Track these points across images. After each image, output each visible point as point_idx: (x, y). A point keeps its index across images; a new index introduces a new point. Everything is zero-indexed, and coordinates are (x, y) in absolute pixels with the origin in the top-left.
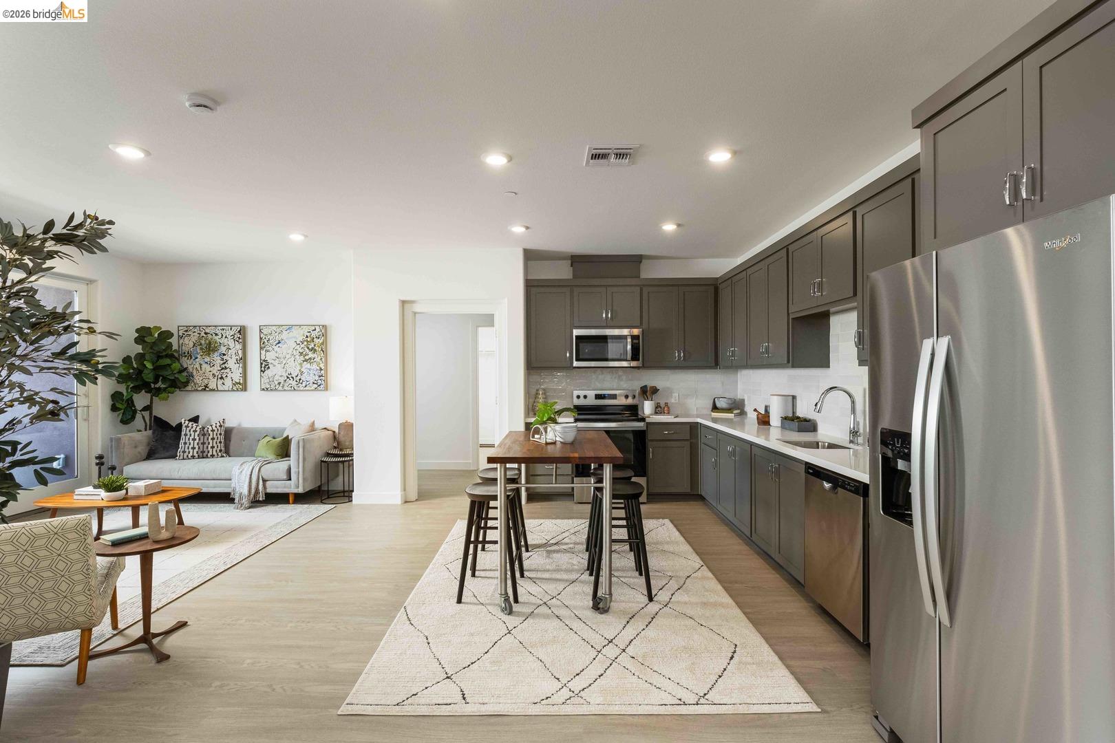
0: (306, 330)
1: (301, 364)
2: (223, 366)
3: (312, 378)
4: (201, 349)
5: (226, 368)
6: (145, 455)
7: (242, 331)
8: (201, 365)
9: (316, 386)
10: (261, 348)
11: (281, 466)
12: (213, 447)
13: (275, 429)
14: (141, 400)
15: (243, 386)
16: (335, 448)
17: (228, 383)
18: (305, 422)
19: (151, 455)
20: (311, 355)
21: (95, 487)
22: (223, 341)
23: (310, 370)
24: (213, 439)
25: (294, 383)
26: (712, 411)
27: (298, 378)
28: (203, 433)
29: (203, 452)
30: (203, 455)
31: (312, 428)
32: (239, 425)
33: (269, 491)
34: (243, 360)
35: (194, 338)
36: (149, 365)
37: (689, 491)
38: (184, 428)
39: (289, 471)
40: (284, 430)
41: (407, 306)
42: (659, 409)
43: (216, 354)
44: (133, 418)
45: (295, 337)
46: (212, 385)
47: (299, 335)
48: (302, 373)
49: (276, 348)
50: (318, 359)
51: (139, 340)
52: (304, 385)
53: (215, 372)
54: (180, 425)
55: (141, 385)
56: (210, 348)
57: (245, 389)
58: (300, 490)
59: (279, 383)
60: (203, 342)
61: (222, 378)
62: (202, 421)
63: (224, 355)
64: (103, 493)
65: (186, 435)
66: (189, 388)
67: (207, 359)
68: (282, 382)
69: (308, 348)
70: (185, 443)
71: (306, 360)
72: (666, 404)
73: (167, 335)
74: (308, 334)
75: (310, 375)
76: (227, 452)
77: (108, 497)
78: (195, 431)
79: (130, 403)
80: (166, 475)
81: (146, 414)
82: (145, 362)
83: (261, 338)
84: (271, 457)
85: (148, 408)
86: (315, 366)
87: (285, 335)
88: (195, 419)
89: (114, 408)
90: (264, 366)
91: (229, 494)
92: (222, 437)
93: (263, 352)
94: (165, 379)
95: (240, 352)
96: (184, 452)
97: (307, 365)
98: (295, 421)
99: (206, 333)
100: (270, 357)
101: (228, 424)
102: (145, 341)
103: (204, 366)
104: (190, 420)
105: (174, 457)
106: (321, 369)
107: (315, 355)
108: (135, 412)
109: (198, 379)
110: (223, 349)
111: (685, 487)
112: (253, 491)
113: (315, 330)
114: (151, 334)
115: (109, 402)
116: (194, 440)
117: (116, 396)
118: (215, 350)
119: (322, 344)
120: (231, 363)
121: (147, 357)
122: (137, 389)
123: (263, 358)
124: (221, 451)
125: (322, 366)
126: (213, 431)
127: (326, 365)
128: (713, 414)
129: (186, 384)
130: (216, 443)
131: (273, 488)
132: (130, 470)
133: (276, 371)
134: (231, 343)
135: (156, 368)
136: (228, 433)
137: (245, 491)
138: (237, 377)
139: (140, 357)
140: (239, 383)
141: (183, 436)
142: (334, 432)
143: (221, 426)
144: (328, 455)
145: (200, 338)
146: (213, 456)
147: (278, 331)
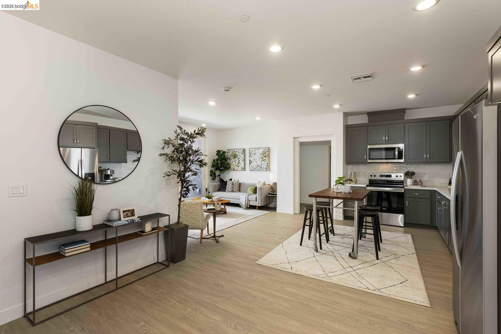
0: (263, 149)
1: (261, 162)
2: (239, 162)
3: (265, 167)
4: (233, 157)
5: (239, 163)
6: (218, 190)
7: (244, 150)
8: (232, 162)
9: (266, 169)
10: (249, 156)
11: (254, 196)
12: (235, 189)
13: (253, 184)
14: (217, 173)
15: (244, 169)
16: (272, 192)
17: (240, 167)
18: (262, 182)
19: (219, 190)
20: (265, 158)
21: (205, 197)
22: (239, 154)
23: (264, 163)
24: (235, 186)
25: (259, 168)
26: (448, 185)
27: (260, 166)
28: (233, 184)
29: (233, 190)
30: (233, 191)
31: (264, 184)
32: (244, 182)
33: (250, 204)
34: (244, 160)
35: (231, 153)
36: (219, 162)
37: (430, 224)
38: (228, 182)
39: (256, 198)
40: (256, 184)
41: (296, 139)
42: (416, 183)
43: (237, 158)
44: (215, 178)
45: (259, 152)
46: (236, 169)
47: (261, 151)
48: (262, 165)
49: (254, 156)
50: (267, 160)
51: (217, 154)
52: (262, 169)
53: (236, 164)
54: (227, 181)
55: (218, 169)
56: (235, 156)
57: (245, 170)
58: (260, 205)
59: (255, 168)
60: (233, 154)
61: (238, 166)
62: (233, 180)
63: (239, 158)
64: (207, 199)
65: (228, 184)
66: (229, 170)
67: (234, 160)
68: (256, 168)
69: (264, 156)
70: (228, 187)
71: (263, 160)
72: (421, 181)
73: (224, 152)
74: (264, 151)
75: (264, 166)
76: (239, 191)
77: (208, 200)
78: (231, 183)
79: (215, 174)
80: (222, 196)
81: (219, 177)
82: (219, 161)
83: (249, 153)
84: (251, 193)
85: (219, 175)
86: (266, 162)
87: (257, 152)
88: (231, 180)
89: (211, 175)
90: (251, 162)
91: (239, 204)
92: (238, 186)
93: (250, 157)
94: (224, 167)
95: (243, 157)
96: (228, 190)
97: (263, 162)
98: (259, 181)
99: (234, 152)
100: (252, 159)
101: (240, 182)
102: (219, 155)
103: (234, 162)
104: (229, 180)
105: (225, 191)
106: (268, 163)
107: (266, 158)
108: (216, 176)
109: (232, 167)
110: (239, 157)
111: (428, 222)
112: (246, 204)
113: (266, 149)
114: (220, 153)
115: (209, 173)
116: (230, 186)
117: (211, 171)
118: (236, 157)
119: (268, 154)
120: (241, 161)
121: (219, 160)
122: (216, 170)
123: (250, 159)
124: (237, 190)
125: (268, 162)
126: (235, 183)
127: (269, 162)
128: (449, 186)
129: (229, 168)
130: (236, 188)
131: (252, 203)
132: (214, 194)
133: (254, 164)
134: (241, 154)
135: (221, 163)
136: (240, 185)
137: (244, 204)
138: (242, 166)
139: (217, 159)
140: (243, 168)
141: (227, 185)
142: (272, 186)
143: (238, 182)
144: (269, 194)
145: (232, 153)
146: (235, 192)
147: (254, 150)
